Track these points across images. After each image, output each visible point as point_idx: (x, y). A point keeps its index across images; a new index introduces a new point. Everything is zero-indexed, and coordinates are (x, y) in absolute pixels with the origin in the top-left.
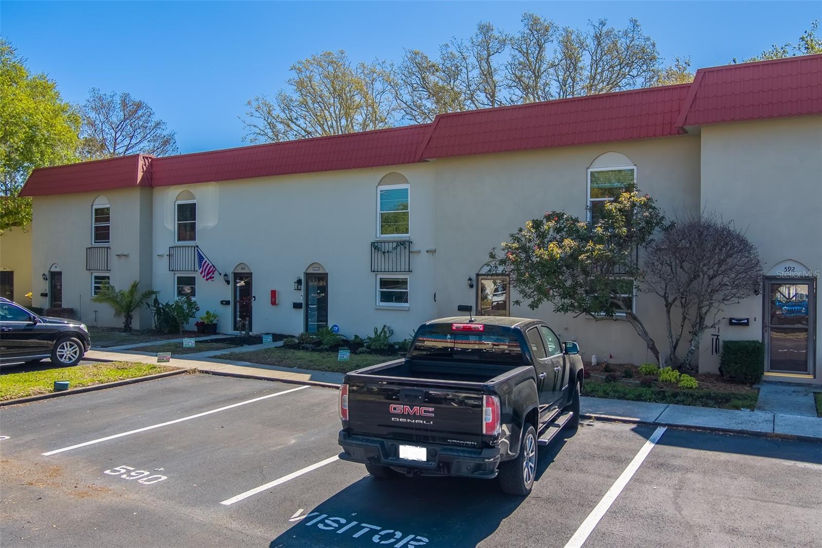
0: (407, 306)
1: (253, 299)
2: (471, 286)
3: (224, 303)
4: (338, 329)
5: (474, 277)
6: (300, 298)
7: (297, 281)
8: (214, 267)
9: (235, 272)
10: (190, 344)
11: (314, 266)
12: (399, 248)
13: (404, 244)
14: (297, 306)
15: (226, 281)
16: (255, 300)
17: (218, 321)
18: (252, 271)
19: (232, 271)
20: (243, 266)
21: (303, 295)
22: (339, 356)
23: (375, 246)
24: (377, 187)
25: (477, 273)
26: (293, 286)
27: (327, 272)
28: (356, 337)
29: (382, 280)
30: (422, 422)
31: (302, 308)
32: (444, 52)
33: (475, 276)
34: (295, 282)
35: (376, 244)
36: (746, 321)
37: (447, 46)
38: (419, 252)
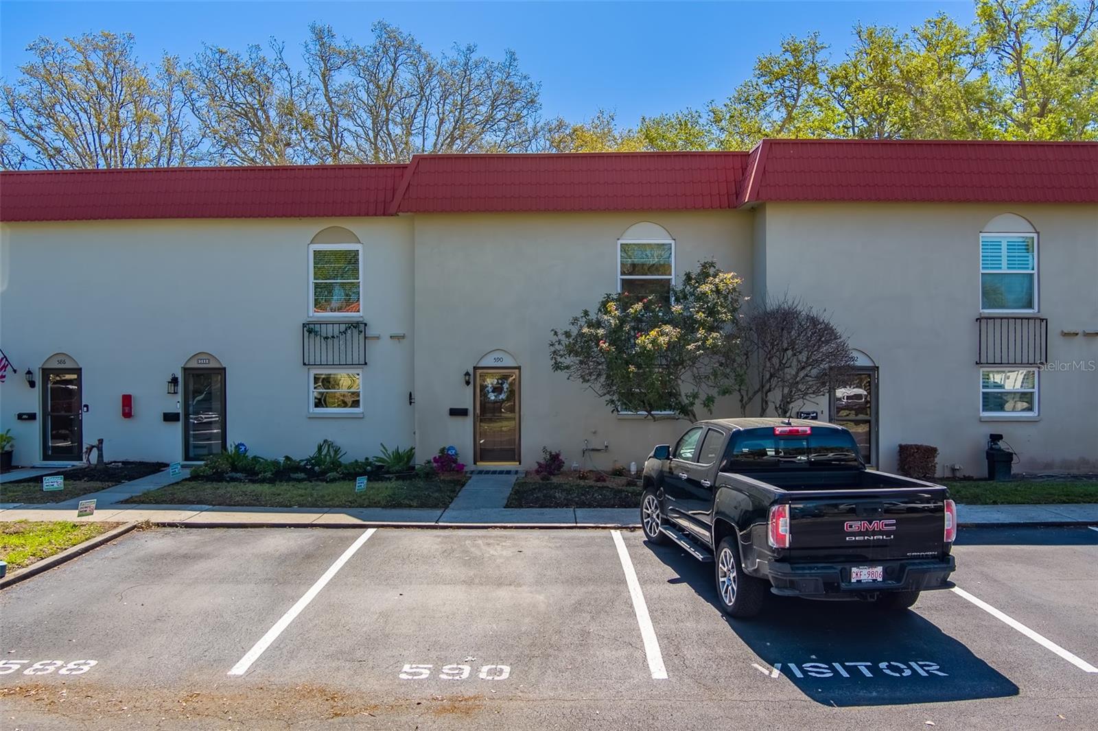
0: (359, 412)
1: (85, 408)
2: (468, 383)
3: (25, 417)
4: (245, 449)
5: (471, 372)
6: (175, 404)
7: (172, 380)
8: (7, 360)
9: (45, 367)
10: (55, 484)
11: (200, 357)
12: (349, 332)
13: (358, 326)
14: (170, 417)
15: (29, 382)
16: (88, 410)
17: (12, 446)
18: (81, 366)
19: (40, 366)
20: (60, 358)
21: (180, 401)
22: (357, 485)
23: (310, 329)
24: (309, 245)
25: (475, 365)
26: (164, 386)
27: (224, 366)
28: (287, 458)
29: (317, 376)
30: (881, 537)
31: (178, 420)
32: (254, 56)
33: (472, 370)
34: (169, 382)
35: (312, 326)
36: (815, 415)
37: (258, 47)
38: (378, 338)
